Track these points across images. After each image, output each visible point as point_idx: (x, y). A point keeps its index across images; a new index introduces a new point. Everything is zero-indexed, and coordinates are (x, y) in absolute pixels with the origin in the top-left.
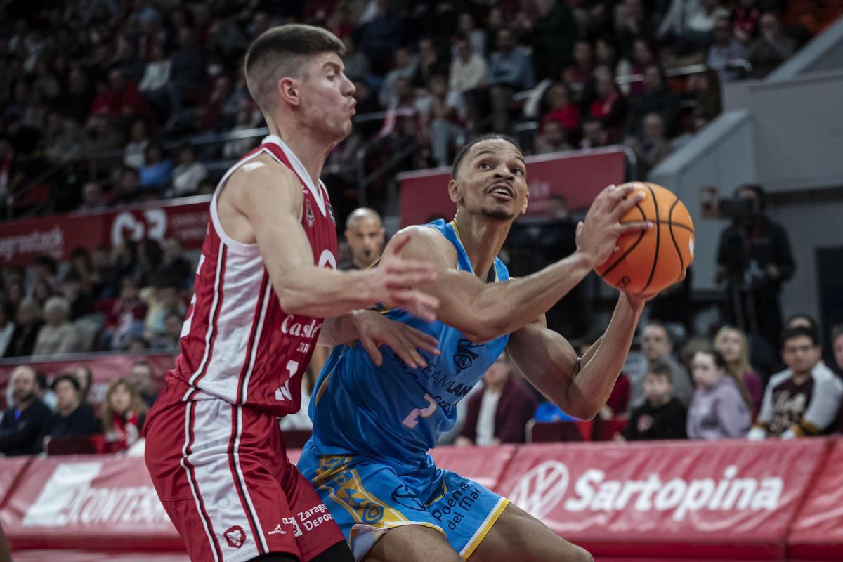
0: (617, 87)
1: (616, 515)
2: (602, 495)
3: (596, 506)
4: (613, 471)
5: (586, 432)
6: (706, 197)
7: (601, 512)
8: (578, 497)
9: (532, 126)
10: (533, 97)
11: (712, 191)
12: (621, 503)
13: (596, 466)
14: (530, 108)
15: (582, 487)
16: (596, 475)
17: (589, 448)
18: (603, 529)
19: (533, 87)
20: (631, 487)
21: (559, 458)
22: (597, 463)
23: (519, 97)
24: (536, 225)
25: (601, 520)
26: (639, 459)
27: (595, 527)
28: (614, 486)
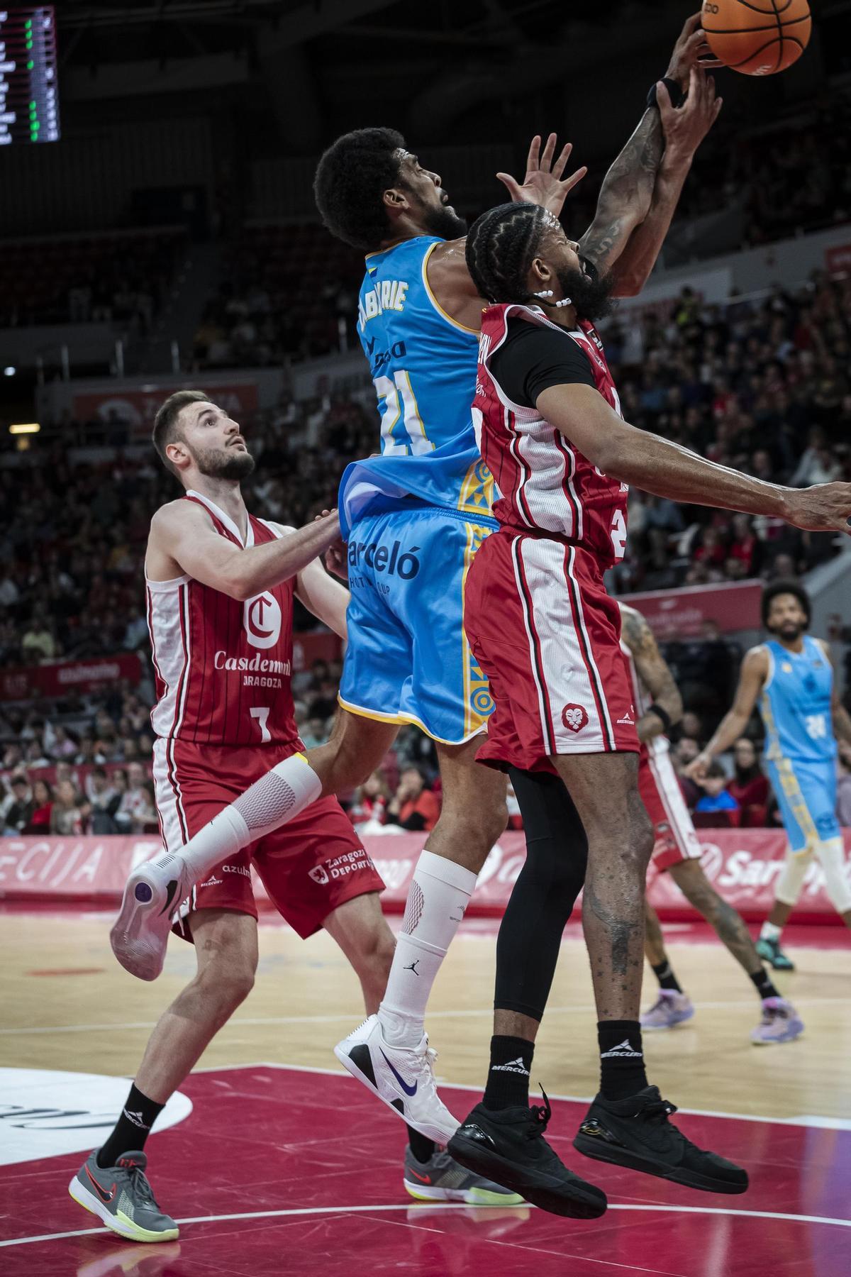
0: (754, 531)
1: (761, 889)
2: (750, 872)
3: (745, 881)
4: (758, 852)
5: (735, 819)
6: (832, 623)
7: (749, 887)
8: (729, 874)
9: (685, 562)
10: (685, 541)
11: (837, 618)
12: (765, 879)
13: (743, 848)
14: (684, 548)
15: (732, 865)
16: (743, 856)
17: (738, 833)
18: (751, 900)
19: (684, 529)
20: (774, 866)
21: (713, 842)
22: (745, 845)
23: (673, 538)
24: (695, 645)
25: (749, 893)
26: (778, 844)
27: (744, 899)
28: (758, 865)
